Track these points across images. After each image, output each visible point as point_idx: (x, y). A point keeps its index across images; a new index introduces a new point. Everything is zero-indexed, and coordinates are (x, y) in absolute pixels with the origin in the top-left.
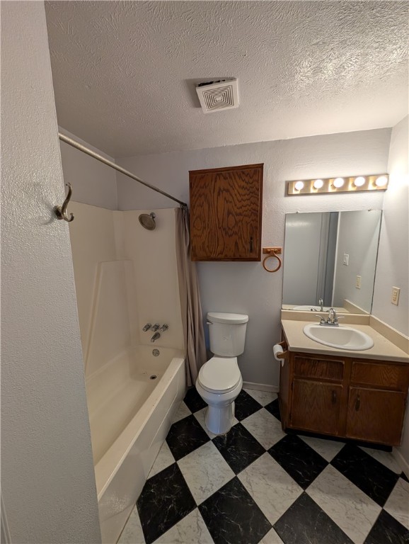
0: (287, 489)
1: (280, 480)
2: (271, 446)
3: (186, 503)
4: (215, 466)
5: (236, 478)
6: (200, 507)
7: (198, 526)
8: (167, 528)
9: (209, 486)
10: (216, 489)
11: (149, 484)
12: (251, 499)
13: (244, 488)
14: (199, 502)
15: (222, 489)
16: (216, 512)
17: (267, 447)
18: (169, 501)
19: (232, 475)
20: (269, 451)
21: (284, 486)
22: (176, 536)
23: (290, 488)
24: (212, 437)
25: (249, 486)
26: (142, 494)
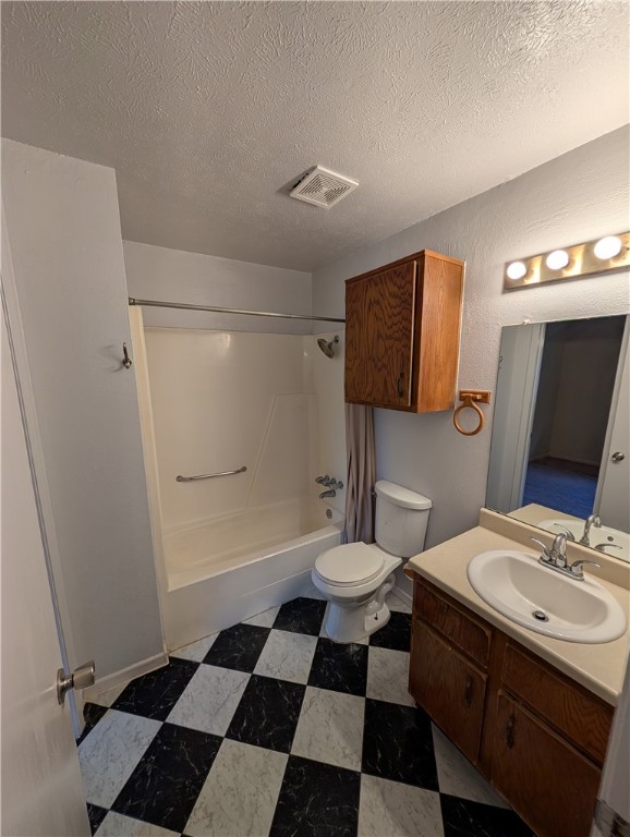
0: (344, 748)
1: (346, 734)
2: (378, 698)
3: (247, 664)
4: (297, 661)
5: (304, 687)
6: (253, 676)
7: (238, 687)
8: (221, 665)
9: (275, 670)
10: (278, 677)
11: (240, 626)
12: (298, 715)
13: (301, 701)
14: (256, 672)
15: (282, 682)
16: (261, 691)
17: (370, 695)
18: (239, 650)
19: (304, 681)
20: (368, 701)
21: (343, 744)
22: (221, 676)
23: (347, 752)
24: (322, 635)
25: (308, 705)
26: (230, 629)
